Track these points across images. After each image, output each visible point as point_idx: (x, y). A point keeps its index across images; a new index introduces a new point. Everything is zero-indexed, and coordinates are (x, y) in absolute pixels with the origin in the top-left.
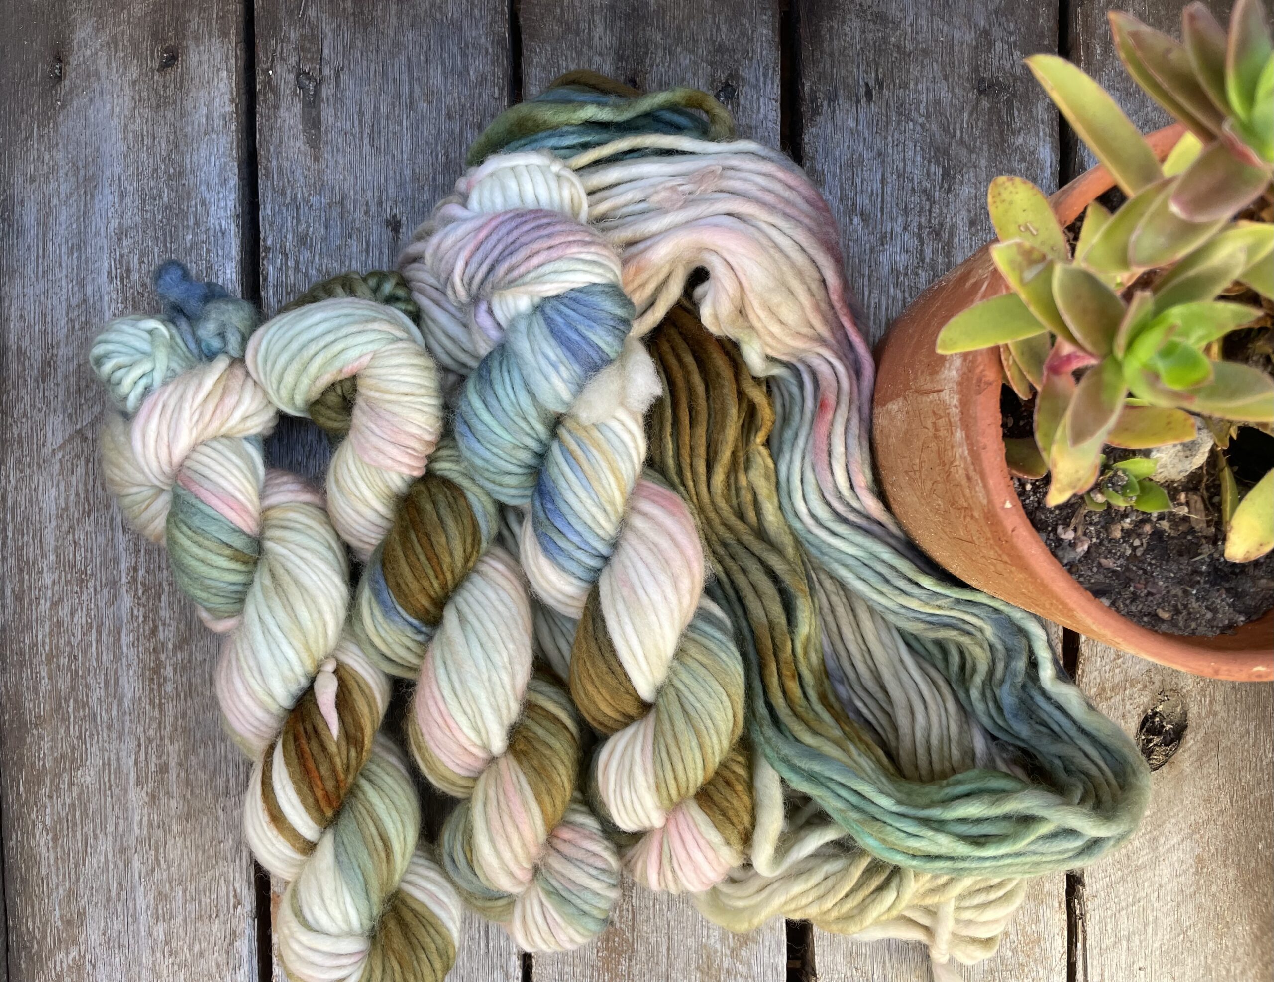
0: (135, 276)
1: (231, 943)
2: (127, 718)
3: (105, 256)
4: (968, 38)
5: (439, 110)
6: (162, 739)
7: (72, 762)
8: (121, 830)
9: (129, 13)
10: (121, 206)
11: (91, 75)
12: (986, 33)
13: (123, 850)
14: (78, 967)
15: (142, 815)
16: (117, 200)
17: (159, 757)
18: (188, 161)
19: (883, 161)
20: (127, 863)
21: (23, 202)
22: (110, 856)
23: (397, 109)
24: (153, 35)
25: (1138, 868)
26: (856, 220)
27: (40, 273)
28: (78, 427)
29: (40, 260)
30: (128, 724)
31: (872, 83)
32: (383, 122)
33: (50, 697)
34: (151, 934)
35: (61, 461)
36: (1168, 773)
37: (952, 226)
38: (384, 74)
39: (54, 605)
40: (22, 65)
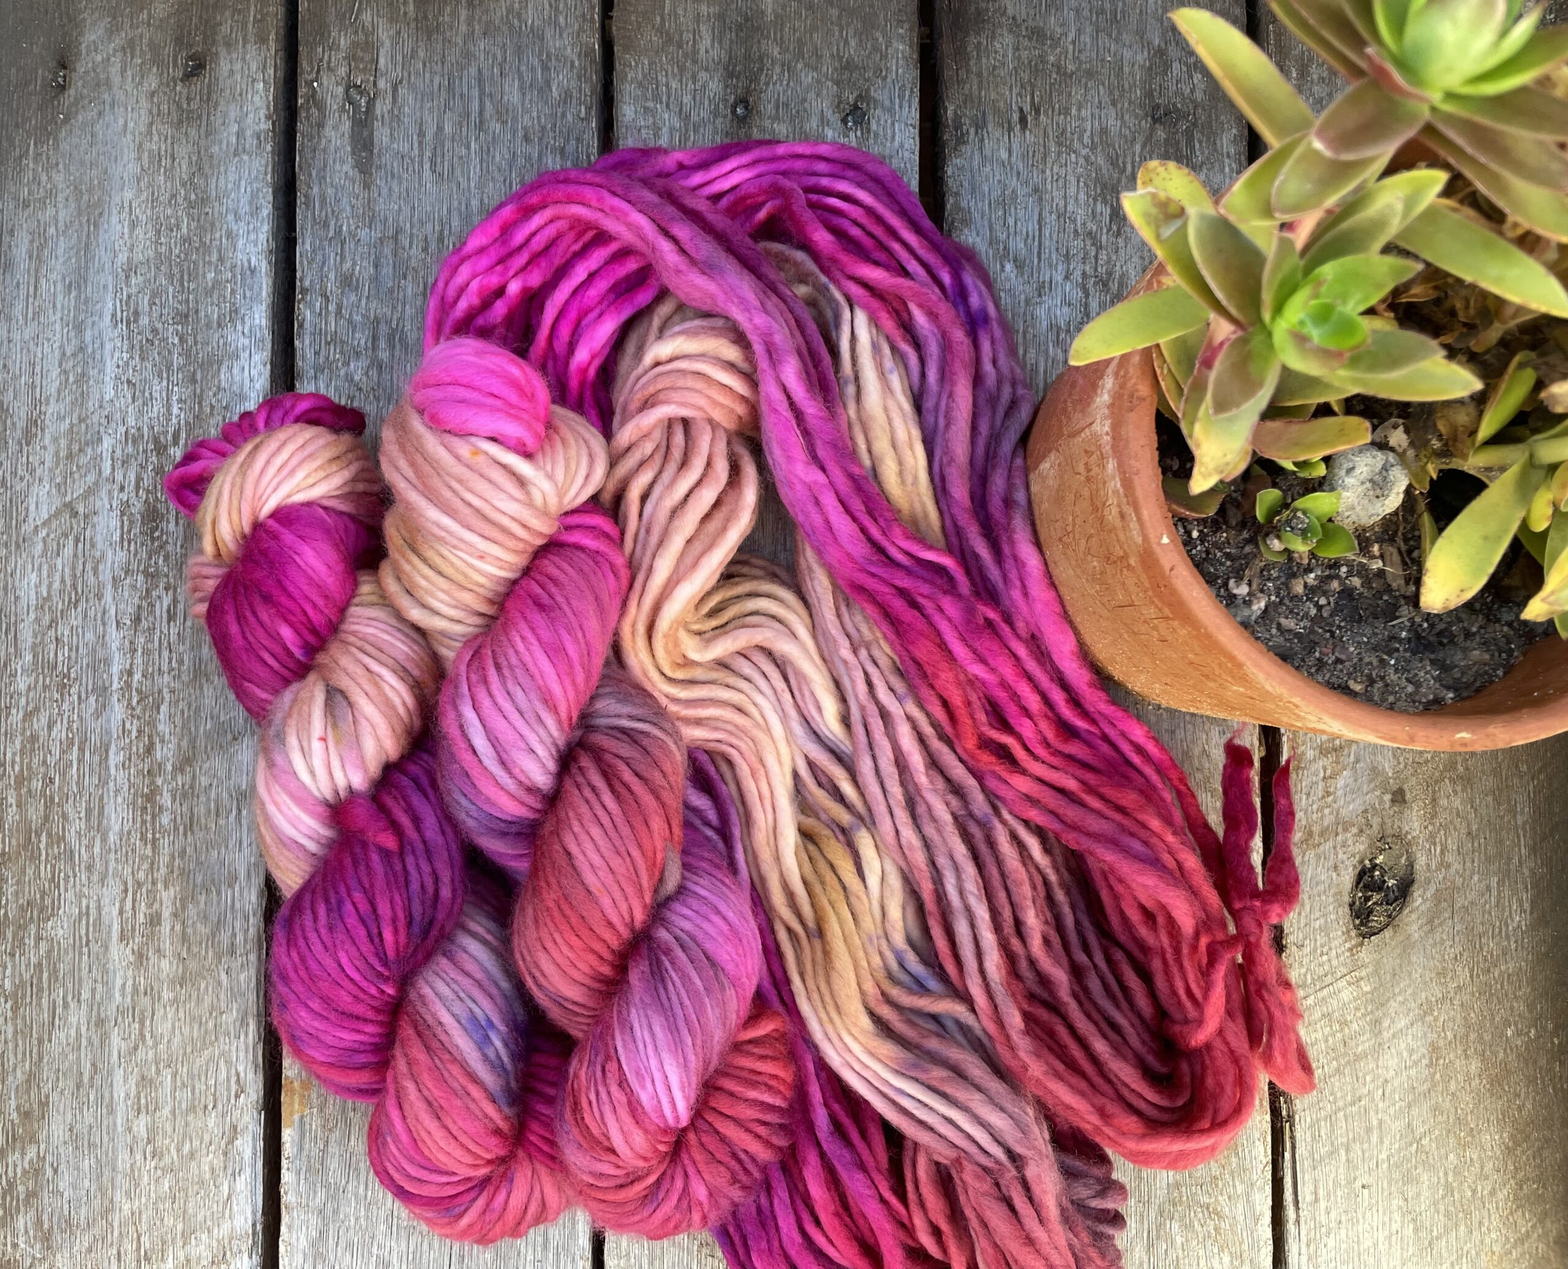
0: (144, 320)
1: (231, 1142)
2: (112, 856)
3: (110, 296)
4: (1140, 58)
5: (514, 132)
6: (154, 883)
7: (41, 911)
8: (98, 997)
9: (149, 14)
10: (131, 237)
11: (102, 84)
12: (1161, 52)
13: (100, 1022)
14: (36, 1172)
15: (126, 979)
16: (126, 230)
17: (150, 906)
18: (213, 186)
19: (1041, 199)
20: (104, 1038)
21: (12, 230)
22: (83, 1030)
23: (464, 129)
24: (177, 39)
25: (1358, 1058)
26: (1008, 267)
27: (30, 315)
28: (68, 499)
29: (31, 300)
30: (112, 865)
31: (1027, 108)
32: (448, 144)
33: (18, 831)
34: (130, 1130)
35: (44, 540)
36: (1392, 938)
37: (1122, 276)
38: (450, 88)
39: (28, 716)
40: (18, 70)
